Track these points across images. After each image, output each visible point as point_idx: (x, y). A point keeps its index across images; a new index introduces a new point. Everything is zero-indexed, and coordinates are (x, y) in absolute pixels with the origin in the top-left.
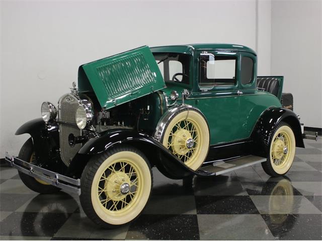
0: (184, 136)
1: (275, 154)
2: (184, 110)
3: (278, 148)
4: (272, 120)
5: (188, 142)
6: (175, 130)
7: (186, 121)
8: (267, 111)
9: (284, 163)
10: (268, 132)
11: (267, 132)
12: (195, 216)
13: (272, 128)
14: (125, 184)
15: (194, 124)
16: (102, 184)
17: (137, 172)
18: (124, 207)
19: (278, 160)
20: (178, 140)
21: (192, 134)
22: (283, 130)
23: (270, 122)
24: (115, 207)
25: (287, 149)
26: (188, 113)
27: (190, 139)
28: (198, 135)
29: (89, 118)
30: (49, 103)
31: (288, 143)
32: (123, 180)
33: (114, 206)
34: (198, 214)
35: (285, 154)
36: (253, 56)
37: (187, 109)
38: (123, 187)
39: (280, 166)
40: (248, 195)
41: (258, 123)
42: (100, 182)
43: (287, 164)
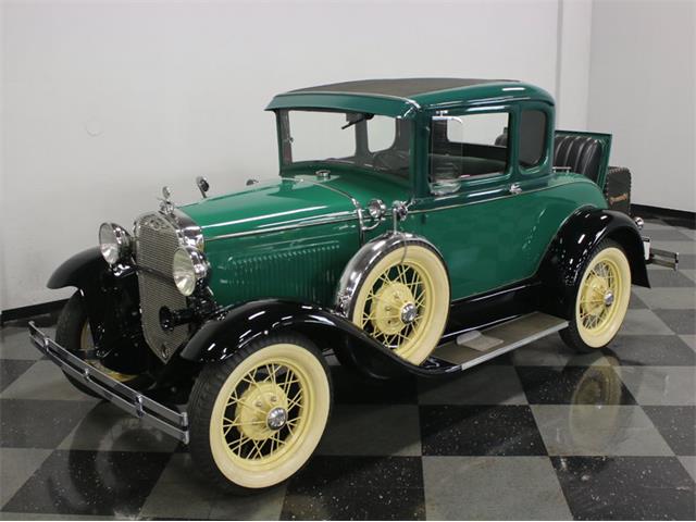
0: (396, 297)
1: (587, 307)
2: (397, 246)
3: (593, 294)
4: (583, 236)
5: (405, 311)
6: (378, 285)
7: (401, 267)
8: (574, 215)
9: (605, 322)
10: (576, 262)
11: (571, 262)
12: (418, 460)
13: (583, 255)
14: (277, 409)
15: (417, 270)
16: (231, 412)
17: (300, 379)
18: (275, 448)
19: (593, 317)
20: (384, 306)
21: (413, 292)
22: (607, 256)
23: (580, 242)
24: (259, 452)
25: (613, 296)
26: (405, 251)
27: (409, 305)
28: (427, 290)
29: (200, 273)
30: (114, 226)
31: (616, 283)
32: (273, 399)
33: (256, 450)
34: (424, 454)
35: (608, 306)
36: (548, 106)
37: (402, 244)
38: (273, 416)
39: (597, 328)
40: (526, 403)
41: (555, 242)
42: (227, 408)
43: (611, 324)
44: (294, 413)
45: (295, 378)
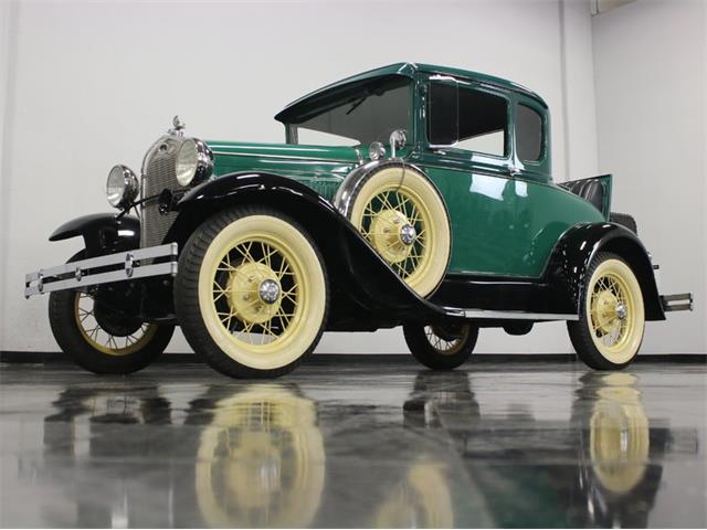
44: (288, 282)
45: (272, 250)
